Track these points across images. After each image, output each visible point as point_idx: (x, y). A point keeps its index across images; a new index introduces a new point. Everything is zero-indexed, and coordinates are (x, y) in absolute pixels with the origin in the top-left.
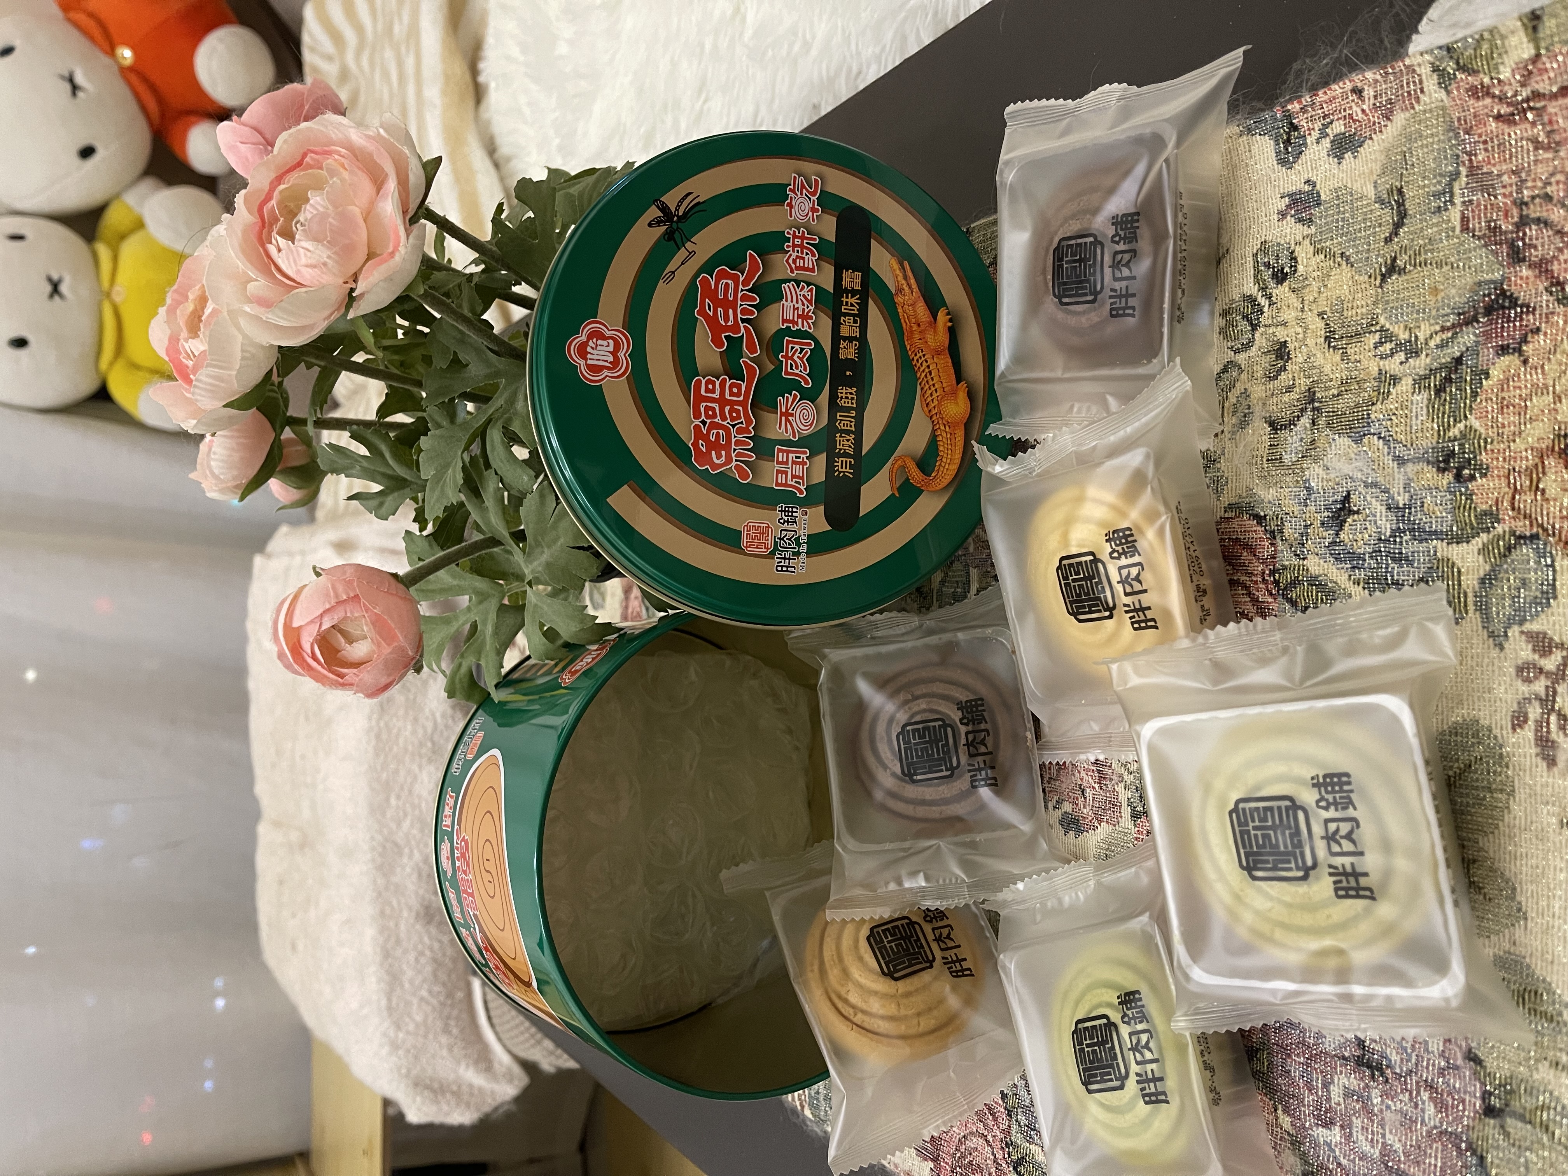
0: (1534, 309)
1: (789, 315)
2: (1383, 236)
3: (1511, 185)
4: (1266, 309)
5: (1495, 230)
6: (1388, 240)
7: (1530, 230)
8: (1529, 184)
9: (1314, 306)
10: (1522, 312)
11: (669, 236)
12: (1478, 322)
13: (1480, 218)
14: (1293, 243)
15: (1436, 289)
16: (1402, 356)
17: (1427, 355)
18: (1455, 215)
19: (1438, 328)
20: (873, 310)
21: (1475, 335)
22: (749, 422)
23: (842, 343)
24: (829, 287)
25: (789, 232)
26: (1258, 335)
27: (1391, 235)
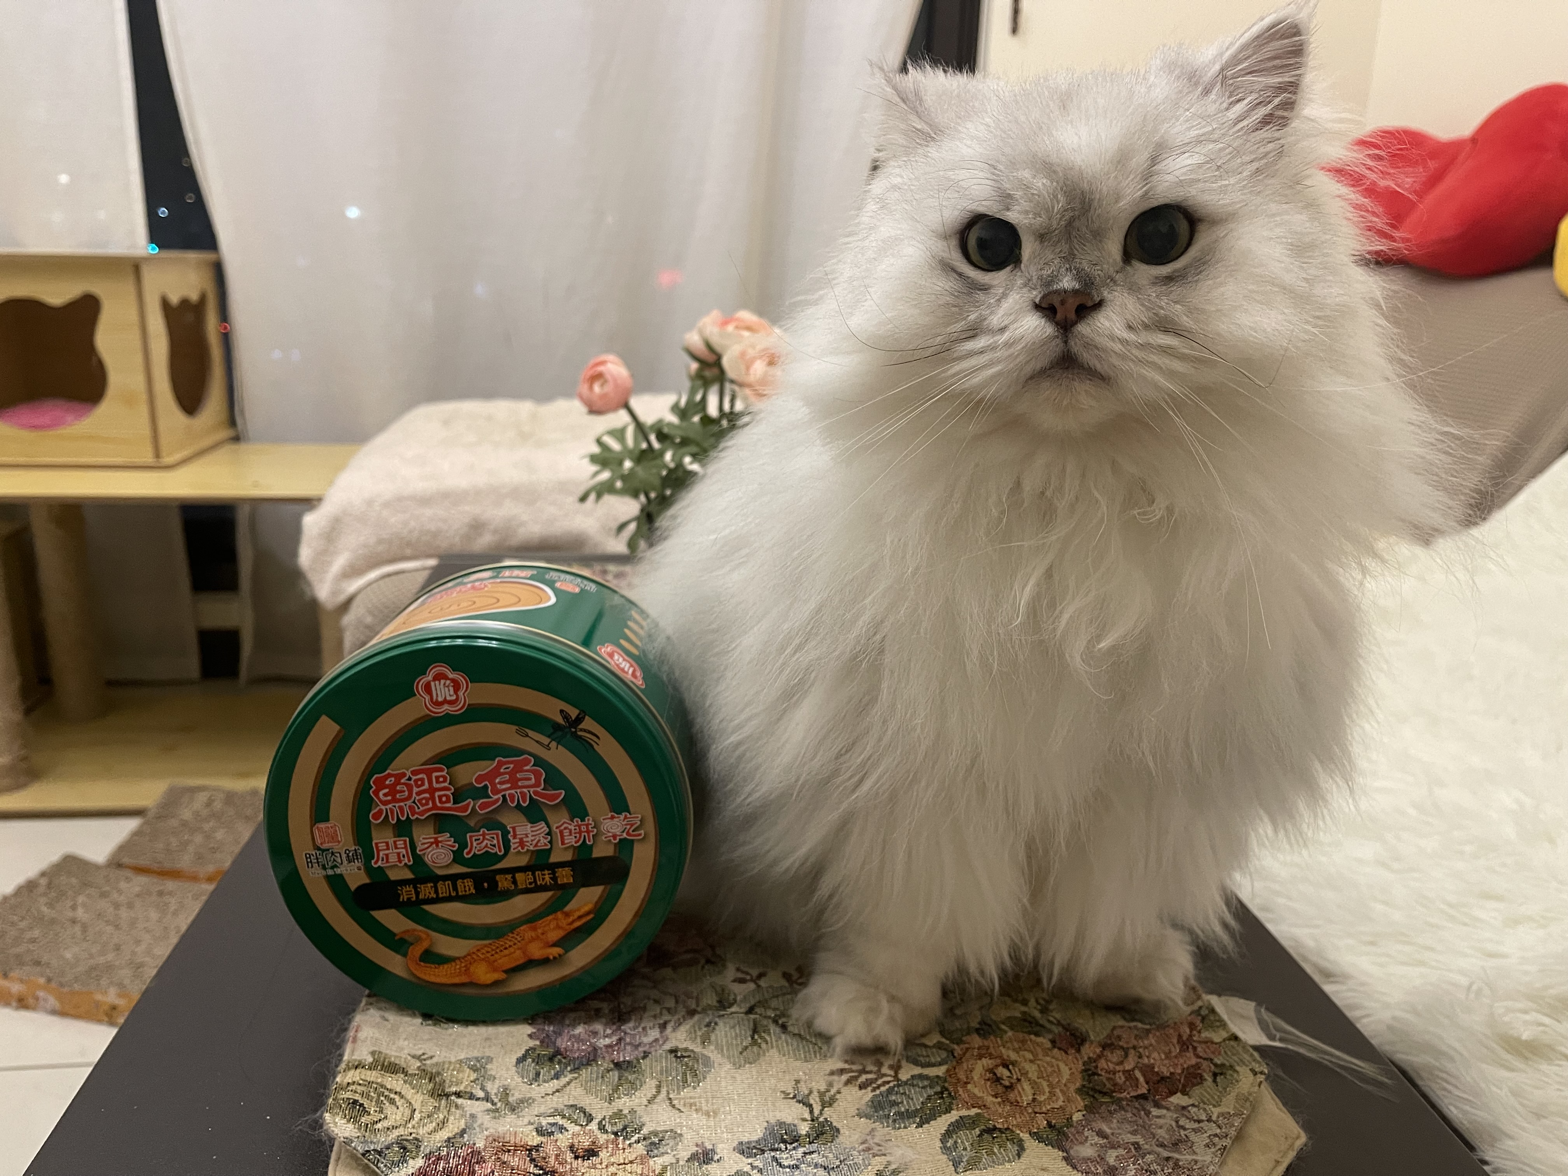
1: (519, 831)
11: (556, 727)
20: (544, 896)
22: (422, 814)
23: (509, 877)
24: (553, 859)
25: (589, 820)
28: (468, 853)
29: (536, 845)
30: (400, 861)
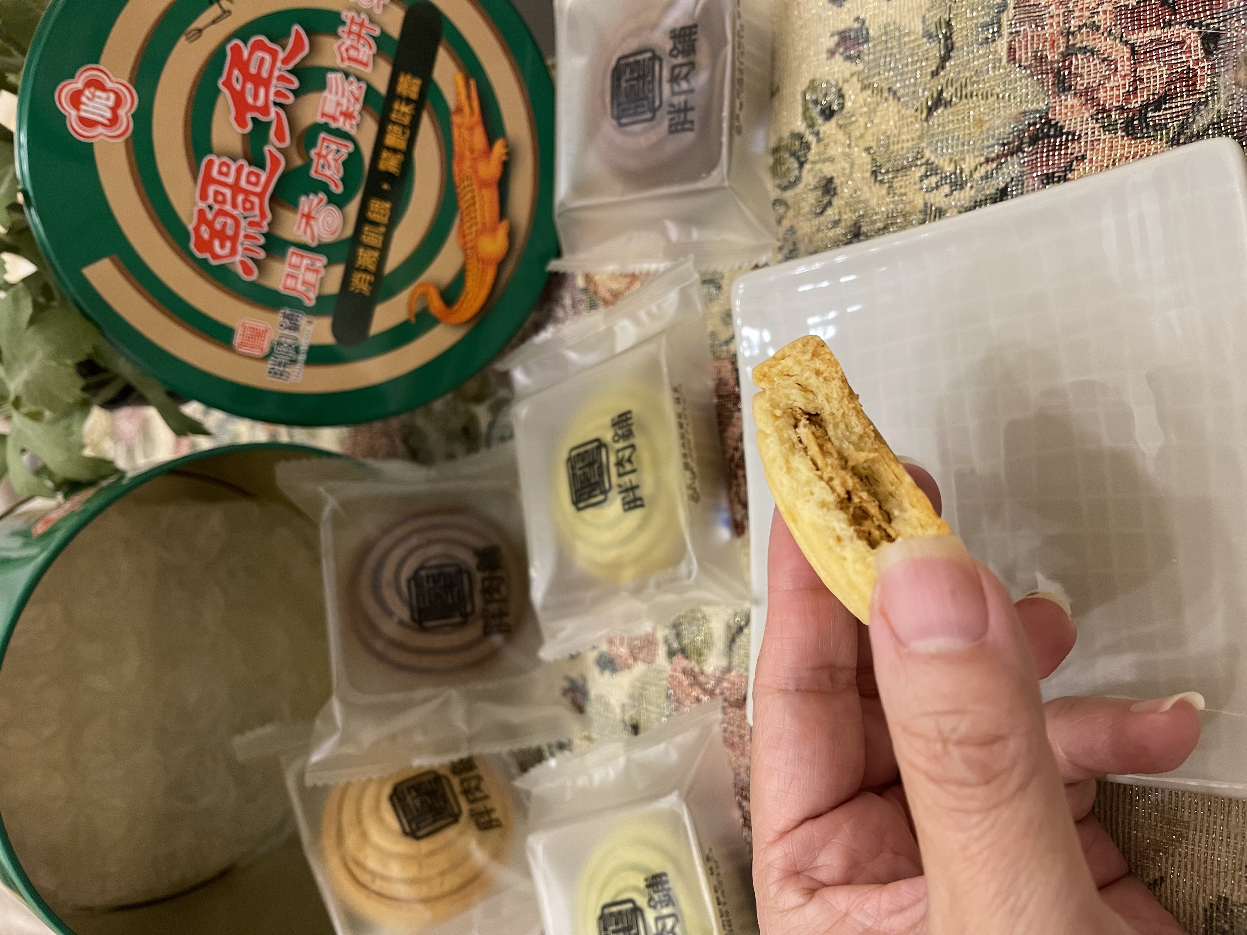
0: (1079, 137)
1: (330, 109)
2: (930, 70)
3: (1058, 15)
4: (813, 146)
5: (1040, 59)
6: (935, 74)
7: (1077, 59)
8: (1077, 14)
9: (861, 142)
10: (1067, 141)
12: (1023, 151)
13: (1026, 49)
14: (841, 80)
15: (981, 121)
16: (946, 189)
17: (972, 187)
18: (1002, 46)
19: (982, 159)
20: (426, 125)
21: (1020, 165)
22: (263, 215)
23: (385, 154)
24: (382, 87)
25: (346, 15)
26: (805, 172)
27: (937, 68)
28: (336, 186)
29: (356, 99)
30: (317, 271)
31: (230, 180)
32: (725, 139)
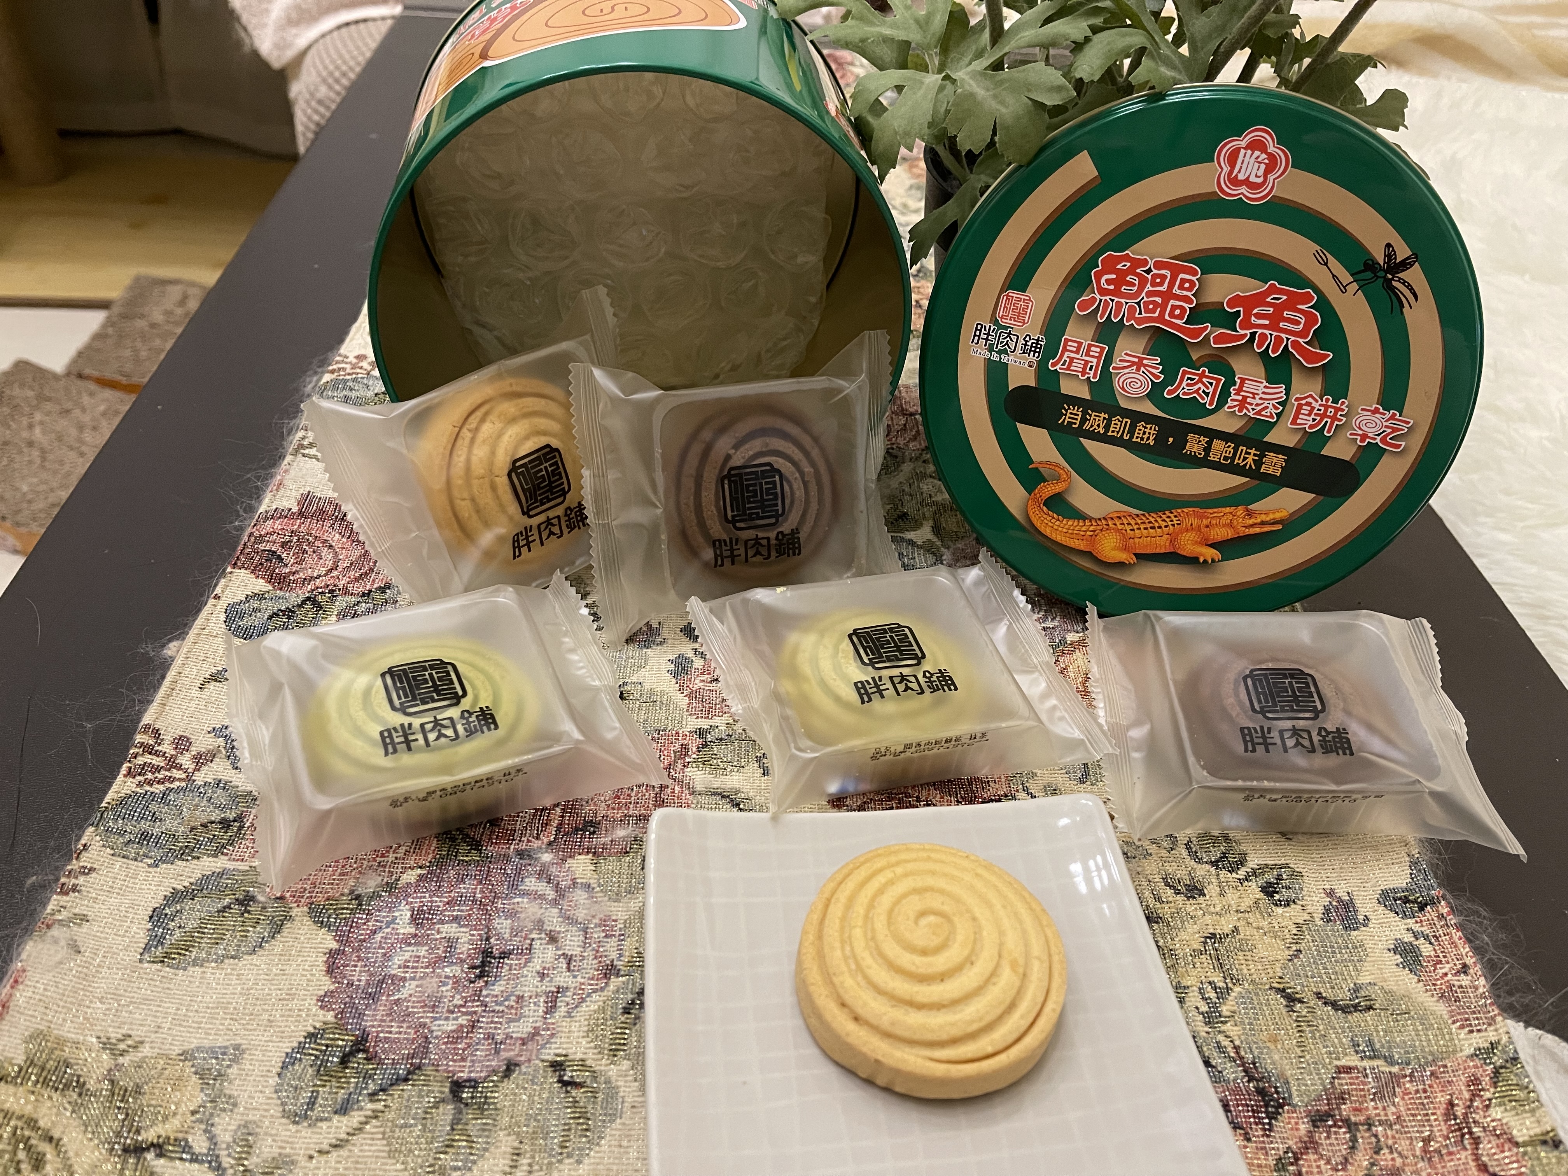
0: (1268, 1136)
2: (1322, 990)
3: (1386, 1115)
4: (1234, 875)
5: (1342, 1098)
6: (1319, 996)
7: (1345, 1133)
8: (1389, 1132)
9: (1242, 923)
10: (1264, 1124)
11: (1370, 265)
12: (1249, 1082)
13: (1351, 1084)
14: (1304, 903)
15: (1276, 1041)
16: (1204, 1008)
17: (1208, 1033)
18: (1352, 1060)
19: (1237, 1043)
20: (1235, 480)
21: (1235, 1079)
22: (1140, 321)
23: (1204, 440)
24: (1272, 438)
25: (1344, 404)
26: (1208, 867)
27: (1325, 998)
28: (1169, 393)
29: (1259, 413)
30: (1083, 373)
31: (1176, 290)
32: (1240, 783)
